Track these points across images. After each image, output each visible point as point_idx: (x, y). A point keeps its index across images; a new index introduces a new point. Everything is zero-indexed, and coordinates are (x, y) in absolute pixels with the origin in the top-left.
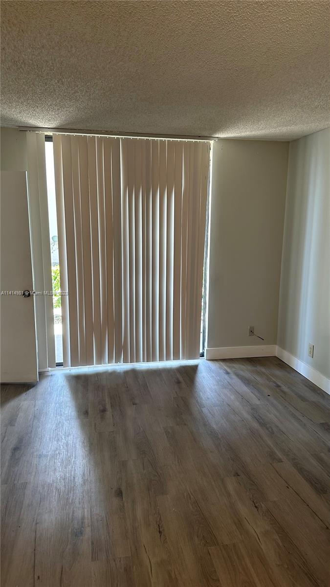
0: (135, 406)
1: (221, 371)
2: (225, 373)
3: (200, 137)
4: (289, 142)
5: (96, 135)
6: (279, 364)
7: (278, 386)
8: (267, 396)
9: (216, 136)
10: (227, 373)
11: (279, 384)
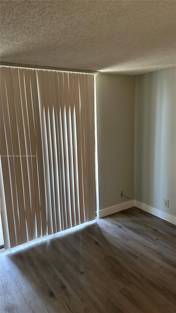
0: (83, 274)
1: (115, 226)
2: (118, 227)
3: (88, 71)
4: (135, 76)
5: (18, 68)
6: (141, 212)
7: (156, 230)
8: (156, 239)
9: (98, 71)
10: (120, 227)
11: (156, 229)
